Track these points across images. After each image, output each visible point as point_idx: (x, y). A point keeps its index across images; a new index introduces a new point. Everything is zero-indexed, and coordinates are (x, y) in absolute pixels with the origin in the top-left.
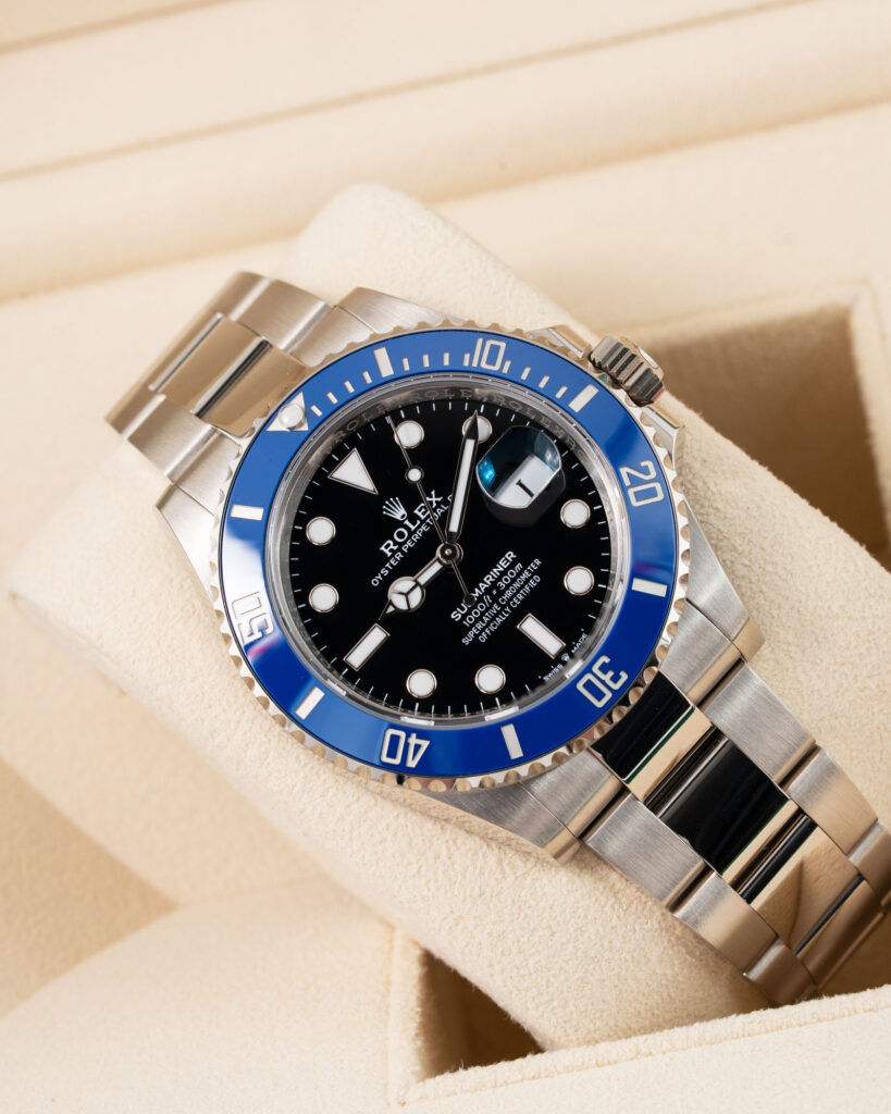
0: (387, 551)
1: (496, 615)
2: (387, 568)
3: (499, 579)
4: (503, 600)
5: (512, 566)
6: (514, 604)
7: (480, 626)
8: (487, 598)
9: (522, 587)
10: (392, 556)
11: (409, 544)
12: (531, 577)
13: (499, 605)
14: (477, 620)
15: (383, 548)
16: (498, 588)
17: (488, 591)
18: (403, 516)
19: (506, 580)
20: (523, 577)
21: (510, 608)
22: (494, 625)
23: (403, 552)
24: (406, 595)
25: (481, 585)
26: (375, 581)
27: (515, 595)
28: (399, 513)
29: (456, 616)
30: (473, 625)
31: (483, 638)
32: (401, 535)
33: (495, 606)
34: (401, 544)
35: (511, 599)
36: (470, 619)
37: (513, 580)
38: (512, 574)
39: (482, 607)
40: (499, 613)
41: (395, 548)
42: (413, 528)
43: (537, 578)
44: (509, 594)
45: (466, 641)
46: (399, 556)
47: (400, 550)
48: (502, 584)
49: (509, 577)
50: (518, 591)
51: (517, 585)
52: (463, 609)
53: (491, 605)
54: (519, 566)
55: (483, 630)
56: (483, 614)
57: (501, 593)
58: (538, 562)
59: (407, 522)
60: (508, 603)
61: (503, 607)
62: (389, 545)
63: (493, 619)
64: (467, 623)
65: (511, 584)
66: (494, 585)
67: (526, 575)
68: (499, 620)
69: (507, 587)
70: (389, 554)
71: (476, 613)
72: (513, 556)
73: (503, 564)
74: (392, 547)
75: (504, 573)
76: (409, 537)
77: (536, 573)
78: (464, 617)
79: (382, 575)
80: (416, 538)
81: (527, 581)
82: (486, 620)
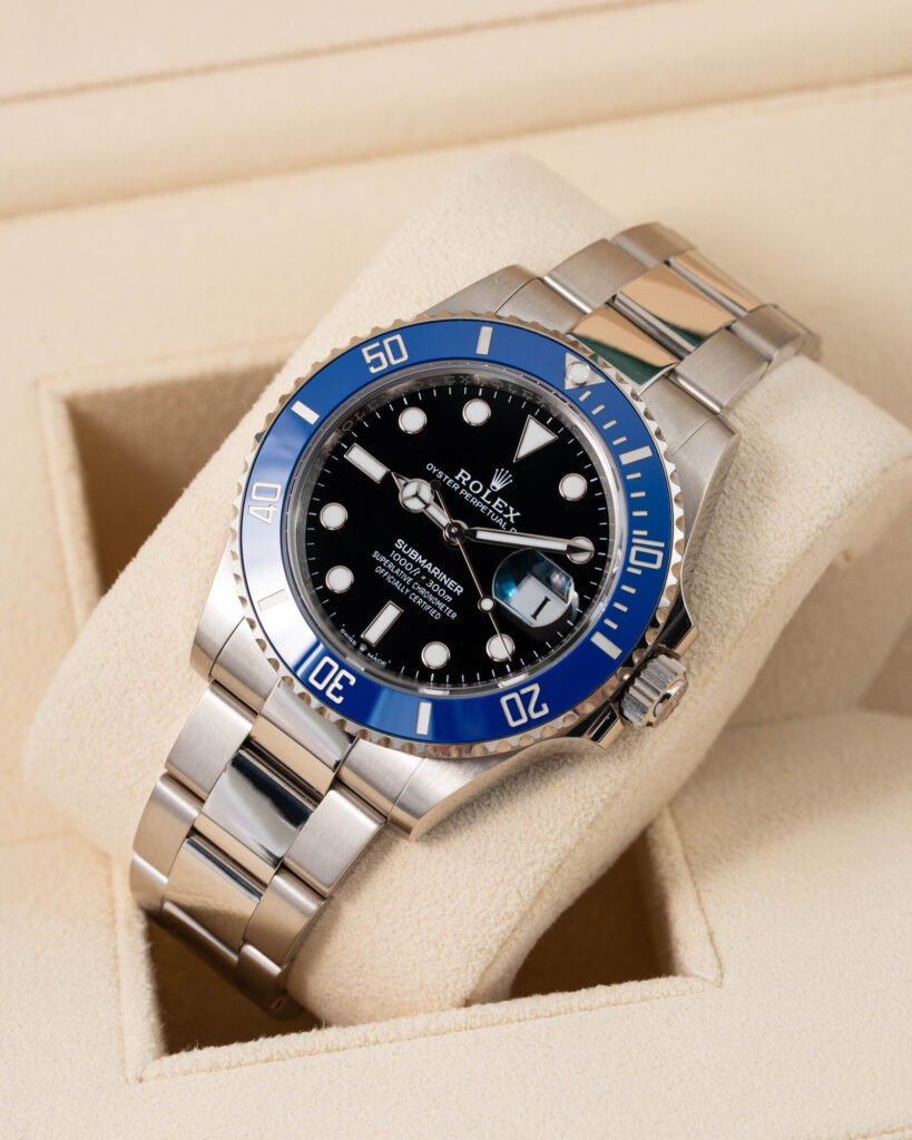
0: (460, 475)
1: (401, 581)
2: (444, 477)
3: (436, 581)
4: (416, 586)
5: (449, 592)
6: (413, 597)
7: (391, 566)
8: (417, 572)
9: (429, 603)
10: (456, 481)
11: (468, 495)
12: (439, 610)
13: (412, 583)
14: (396, 564)
15: (463, 471)
16: (428, 581)
17: (424, 571)
18: (494, 488)
19: (436, 588)
20: (439, 603)
21: (409, 594)
22: (392, 580)
23: (459, 490)
24: (416, 495)
25: (430, 564)
26: (431, 467)
27: (421, 597)
28: (497, 484)
29: (400, 543)
30: (391, 560)
31: (380, 570)
32: (476, 487)
33: (410, 579)
34: (467, 488)
35: (417, 593)
36: (397, 557)
37: (435, 594)
38: (442, 593)
39: (409, 567)
40: (404, 583)
41: (463, 483)
42: (483, 498)
43: (438, 616)
44: (422, 591)
45: (376, 555)
46: (456, 487)
47: (462, 487)
48: (431, 584)
49: (439, 590)
50: (425, 600)
51: (431, 598)
52: (406, 549)
53: (411, 576)
54: (449, 599)
55: (387, 570)
56: (403, 568)
57: (423, 584)
58: (454, 616)
59: (488, 492)
60: (413, 591)
61: (409, 587)
62: (466, 476)
63: (398, 578)
64: (394, 554)
65: (431, 592)
66: (430, 576)
67: (441, 605)
68: (397, 584)
69: (429, 589)
70: (457, 478)
71: (403, 562)
72: (459, 592)
73: (450, 583)
74: (464, 479)
75: (442, 585)
76: (474, 495)
77: (443, 614)
78: (399, 551)
79: (437, 473)
80: (474, 501)
81: (435, 607)
82: (397, 572)
